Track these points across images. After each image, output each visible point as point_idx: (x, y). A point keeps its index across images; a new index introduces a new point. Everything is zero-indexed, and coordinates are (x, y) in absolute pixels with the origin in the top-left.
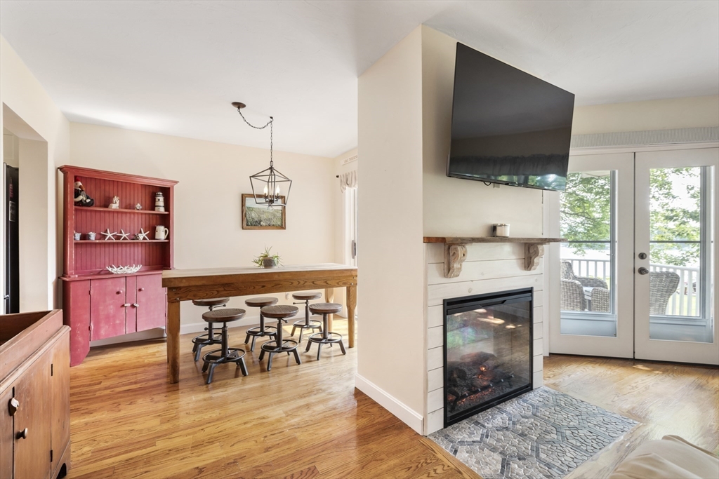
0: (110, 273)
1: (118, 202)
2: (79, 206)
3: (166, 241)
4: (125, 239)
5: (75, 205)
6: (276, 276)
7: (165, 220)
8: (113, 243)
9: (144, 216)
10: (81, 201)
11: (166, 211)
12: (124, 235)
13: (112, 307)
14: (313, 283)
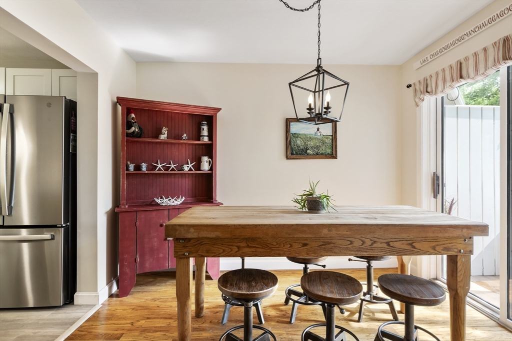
0: (158, 205)
1: (166, 133)
2: (130, 137)
3: (210, 172)
4: (173, 169)
5: (127, 136)
6: (325, 231)
7: (209, 150)
8: (164, 174)
9: (191, 147)
10: (134, 132)
11: (209, 141)
12: (173, 166)
13: (156, 239)
14: (388, 244)
